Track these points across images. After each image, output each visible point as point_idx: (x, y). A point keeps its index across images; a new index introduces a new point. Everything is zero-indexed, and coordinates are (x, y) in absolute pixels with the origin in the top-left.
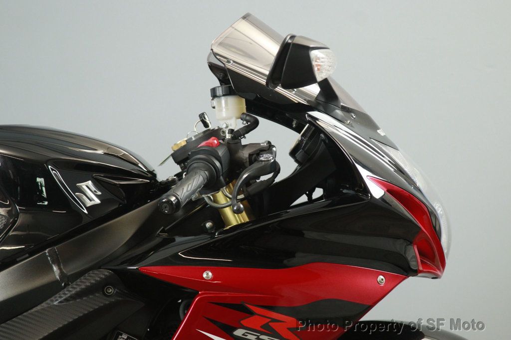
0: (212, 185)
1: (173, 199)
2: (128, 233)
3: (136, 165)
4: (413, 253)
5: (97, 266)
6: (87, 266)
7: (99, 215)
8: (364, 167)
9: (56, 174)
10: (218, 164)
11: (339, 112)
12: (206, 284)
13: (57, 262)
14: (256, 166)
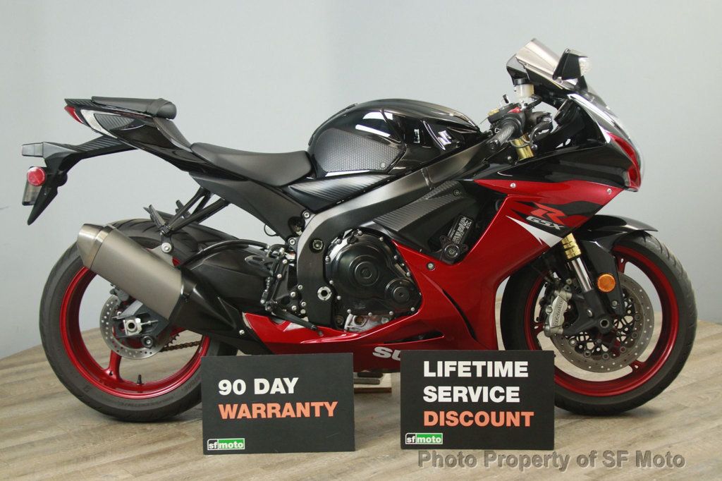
0: (516, 135)
1: (496, 141)
2: (465, 162)
4: (627, 177)
5: (450, 179)
6: (442, 179)
7: (451, 151)
9: (428, 128)
10: (519, 122)
11: (587, 95)
12: (513, 190)
13: (428, 177)
14: (541, 124)
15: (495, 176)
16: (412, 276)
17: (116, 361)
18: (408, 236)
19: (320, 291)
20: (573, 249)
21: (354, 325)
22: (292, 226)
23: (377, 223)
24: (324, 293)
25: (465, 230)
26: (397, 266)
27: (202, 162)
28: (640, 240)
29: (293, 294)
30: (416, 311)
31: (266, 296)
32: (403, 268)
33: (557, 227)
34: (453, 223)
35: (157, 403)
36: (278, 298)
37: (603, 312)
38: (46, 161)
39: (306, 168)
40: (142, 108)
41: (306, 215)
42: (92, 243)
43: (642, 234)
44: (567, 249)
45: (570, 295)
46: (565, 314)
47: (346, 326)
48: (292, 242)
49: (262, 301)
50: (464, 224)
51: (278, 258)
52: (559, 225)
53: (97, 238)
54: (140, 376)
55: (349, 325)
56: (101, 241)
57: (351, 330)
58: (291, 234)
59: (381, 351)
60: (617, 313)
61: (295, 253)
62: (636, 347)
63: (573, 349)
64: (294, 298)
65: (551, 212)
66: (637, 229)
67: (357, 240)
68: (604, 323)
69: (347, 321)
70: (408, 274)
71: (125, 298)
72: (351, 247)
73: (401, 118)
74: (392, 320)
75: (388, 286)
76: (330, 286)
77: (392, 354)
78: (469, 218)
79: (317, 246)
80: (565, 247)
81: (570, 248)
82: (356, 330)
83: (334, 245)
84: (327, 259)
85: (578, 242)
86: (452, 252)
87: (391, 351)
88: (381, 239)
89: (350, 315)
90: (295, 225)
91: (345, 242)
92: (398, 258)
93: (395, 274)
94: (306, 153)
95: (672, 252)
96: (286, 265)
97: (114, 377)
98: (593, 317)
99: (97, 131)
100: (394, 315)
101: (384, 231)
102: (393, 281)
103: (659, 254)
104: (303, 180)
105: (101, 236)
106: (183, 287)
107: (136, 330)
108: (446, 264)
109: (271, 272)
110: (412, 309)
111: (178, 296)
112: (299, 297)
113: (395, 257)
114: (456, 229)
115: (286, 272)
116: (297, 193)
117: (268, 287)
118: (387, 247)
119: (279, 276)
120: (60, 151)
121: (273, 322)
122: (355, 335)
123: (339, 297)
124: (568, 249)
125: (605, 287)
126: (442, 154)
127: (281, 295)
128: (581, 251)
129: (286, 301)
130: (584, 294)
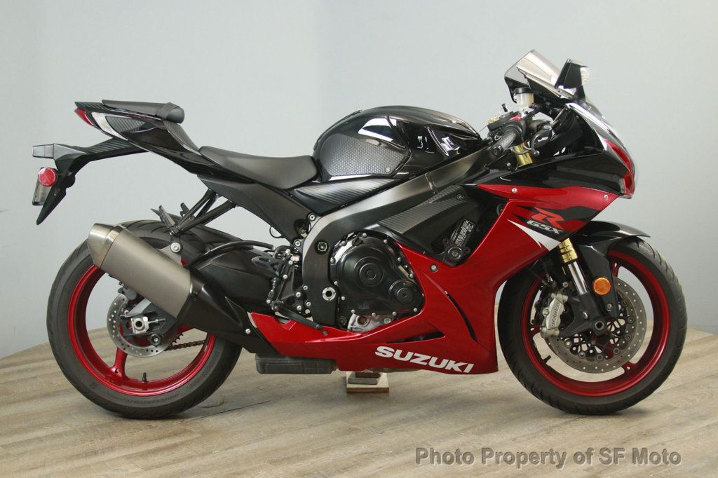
0: (517, 142)
1: (499, 147)
2: (467, 167)
3: (467, 128)
4: (622, 184)
5: (454, 183)
6: (446, 184)
7: (453, 157)
8: (602, 136)
9: (432, 133)
10: (520, 129)
11: (585, 104)
12: (513, 194)
13: (431, 181)
14: (542, 132)
15: (497, 181)
16: (415, 278)
17: (121, 358)
18: (412, 238)
19: (324, 292)
20: (571, 253)
21: (357, 325)
22: (298, 229)
23: (381, 225)
24: (329, 294)
25: (468, 233)
26: (400, 267)
27: (210, 164)
28: (634, 246)
29: (298, 294)
30: (418, 312)
31: (272, 297)
32: (407, 270)
33: (556, 231)
34: (456, 226)
35: (162, 400)
36: (283, 298)
37: (598, 314)
38: (57, 162)
39: (312, 172)
40: (153, 111)
41: (312, 217)
42: (104, 243)
43: (635, 239)
44: (563, 254)
45: (566, 298)
46: (561, 317)
47: (349, 326)
48: (297, 243)
49: (268, 301)
50: (466, 228)
51: (284, 259)
52: (558, 229)
53: (108, 237)
54: (145, 375)
55: (352, 324)
56: (112, 240)
57: (354, 329)
58: (296, 236)
59: (383, 351)
60: (612, 315)
61: (300, 255)
62: (629, 348)
63: (568, 350)
64: (299, 299)
65: (551, 217)
66: (631, 235)
67: (362, 242)
68: (599, 325)
69: (351, 322)
70: (411, 275)
71: (133, 297)
72: (356, 249)
73: (405, 124)
74: (395, 320)
75: (391, 287)
76: (335, 287)
77: (394, 353)
78: (471, 222)
79: (322, 247)
80: (562, 251)
81: (567, 252)
82: (359, 330)
83: (339, 247)
84: (332, 260)
85: (575, 247)
86: (455, 254)
87: (393, 350)
88: (385, 241)
89: (354, 315)
90: (300, 227)
91: (349, 244)
92: (402, 259)
93: (399, 275)
94: (312, 158)
95: (664, 258)
96: (291, 266)
97: (120, 374)
98: (588, 319)
99: (107, 134)
100: (396, 316)
101: (389, 234)
102: (396, 283)
103: (651, 259)
104: (308, 183)
105: (111, 236)
106: (192, 286)
107: (144, 328)
108: (449, 266)
109: (277, 273)
110: (415, 310)
111: (187, 295)
112: (305, 297)
113: (399, 259)
114: (459, 233)
115: (292, 273)
116: (303, 196)
117: (274, 287)
118: (390, 249)
119: (285, 276)
120: (71, 153)
121: (279, 322)
122: (358, 335)
123: (343, 298)
124: (565, 253)
125: (602, 290)
126: (445, 159)
127: (287, 295)
128: (577, 254)
129: (292, 300)
130: (580, 297)
